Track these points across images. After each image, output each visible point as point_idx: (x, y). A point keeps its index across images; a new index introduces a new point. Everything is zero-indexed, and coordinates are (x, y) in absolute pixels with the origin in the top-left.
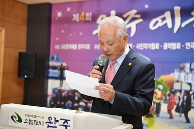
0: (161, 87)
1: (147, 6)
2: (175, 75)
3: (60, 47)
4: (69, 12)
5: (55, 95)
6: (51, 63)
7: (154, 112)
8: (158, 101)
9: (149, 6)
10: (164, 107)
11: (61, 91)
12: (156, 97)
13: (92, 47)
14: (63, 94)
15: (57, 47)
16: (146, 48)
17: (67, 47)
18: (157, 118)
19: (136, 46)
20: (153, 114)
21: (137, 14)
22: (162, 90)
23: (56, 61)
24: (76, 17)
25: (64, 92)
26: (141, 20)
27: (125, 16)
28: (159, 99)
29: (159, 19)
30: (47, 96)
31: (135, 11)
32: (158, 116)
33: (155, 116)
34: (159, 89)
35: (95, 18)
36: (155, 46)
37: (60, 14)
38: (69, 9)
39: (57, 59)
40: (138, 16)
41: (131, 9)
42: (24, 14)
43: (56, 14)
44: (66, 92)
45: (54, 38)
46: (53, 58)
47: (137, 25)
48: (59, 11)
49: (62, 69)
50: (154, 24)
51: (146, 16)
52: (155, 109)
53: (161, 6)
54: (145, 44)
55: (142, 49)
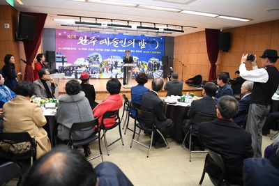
0: (104, 63)
1: (98, 36)
2: (108, 59)
5: (60, 69)
6: (57, 55)
7: (102, 71)
10: (105, 70)
11: (63, 67)
12: (103, 67)
13: (77, 49)
14: (65, 68)
15: (60, 48)
16: (99, 50)
17: (65, 48)
19: (95, 50)
24: (69, 36)
26: (96, 41)
27: (91, 38)
29: (103, 41)
31: (94, 37)
35: (78, 38)
36: (102, 50)
37: (60, 34)
38: (65, 33)
39: (60, 54)
40: (96, 39)
43: (58, 34)
46: (57, 53)
49: (63, 58)
50: (101, 42)
51: (98, 39)
53: (104, 37)
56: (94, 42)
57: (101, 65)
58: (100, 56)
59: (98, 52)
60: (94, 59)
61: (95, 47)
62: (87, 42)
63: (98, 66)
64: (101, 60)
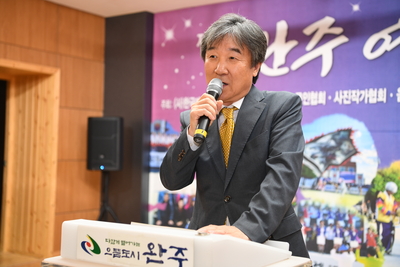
0: (393, 186)
1: (356, 8)
3: (172, 104)
4: (189, 29)
5: (163, 207)
6: (155, 139)
7: (380, 243)
8: (387, 219)
9: (361, 7)
12: (382, 211)
14: (181, 204)
15: (166, 104)
16: (357, 101)
18: (387, 258)
19: (333, 97)
20: (377, 248)
21: (333, 26)
22: (395, 195)
23: (163, 134)
25: (182, 199)
26: (343, 39)
27: (308, 31)
28: (388, 214)
29: (384, 34)
30: (147, 207)
31: (329, 20)
32: (388, 253)
33: (381, 253)
34: (389, 192)
36: (376, 95)
37: (169, 35)
38: (188, 23)
39: (166, 130)
40: (338, 30)
41: (321, 17)
42: (98, 38)
43: (163, 35)
44: (186, 200)
45: (160, 85)
46: (158, 128)
47: (333, 50)
48: (168, 28)
50: (374, 46)
51: (356, 29)
52: (381, 238)
54: (354, 92)
55: (346, 102)
56: (326, 51)
57: (372, 200)
58: (361, 136)
59: (352, 110)
60: (328, 154)
61: (331, 84)
62: (291, 57)
63: (348, 201)
64: (367, 165)
